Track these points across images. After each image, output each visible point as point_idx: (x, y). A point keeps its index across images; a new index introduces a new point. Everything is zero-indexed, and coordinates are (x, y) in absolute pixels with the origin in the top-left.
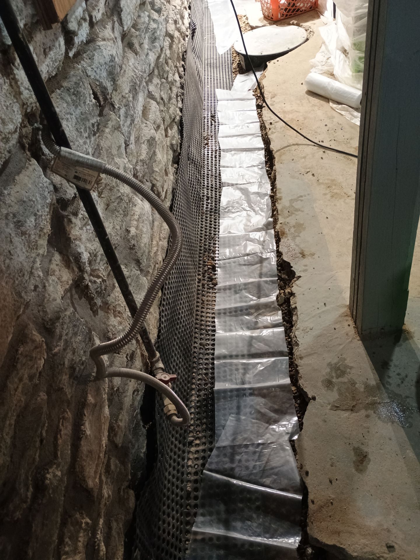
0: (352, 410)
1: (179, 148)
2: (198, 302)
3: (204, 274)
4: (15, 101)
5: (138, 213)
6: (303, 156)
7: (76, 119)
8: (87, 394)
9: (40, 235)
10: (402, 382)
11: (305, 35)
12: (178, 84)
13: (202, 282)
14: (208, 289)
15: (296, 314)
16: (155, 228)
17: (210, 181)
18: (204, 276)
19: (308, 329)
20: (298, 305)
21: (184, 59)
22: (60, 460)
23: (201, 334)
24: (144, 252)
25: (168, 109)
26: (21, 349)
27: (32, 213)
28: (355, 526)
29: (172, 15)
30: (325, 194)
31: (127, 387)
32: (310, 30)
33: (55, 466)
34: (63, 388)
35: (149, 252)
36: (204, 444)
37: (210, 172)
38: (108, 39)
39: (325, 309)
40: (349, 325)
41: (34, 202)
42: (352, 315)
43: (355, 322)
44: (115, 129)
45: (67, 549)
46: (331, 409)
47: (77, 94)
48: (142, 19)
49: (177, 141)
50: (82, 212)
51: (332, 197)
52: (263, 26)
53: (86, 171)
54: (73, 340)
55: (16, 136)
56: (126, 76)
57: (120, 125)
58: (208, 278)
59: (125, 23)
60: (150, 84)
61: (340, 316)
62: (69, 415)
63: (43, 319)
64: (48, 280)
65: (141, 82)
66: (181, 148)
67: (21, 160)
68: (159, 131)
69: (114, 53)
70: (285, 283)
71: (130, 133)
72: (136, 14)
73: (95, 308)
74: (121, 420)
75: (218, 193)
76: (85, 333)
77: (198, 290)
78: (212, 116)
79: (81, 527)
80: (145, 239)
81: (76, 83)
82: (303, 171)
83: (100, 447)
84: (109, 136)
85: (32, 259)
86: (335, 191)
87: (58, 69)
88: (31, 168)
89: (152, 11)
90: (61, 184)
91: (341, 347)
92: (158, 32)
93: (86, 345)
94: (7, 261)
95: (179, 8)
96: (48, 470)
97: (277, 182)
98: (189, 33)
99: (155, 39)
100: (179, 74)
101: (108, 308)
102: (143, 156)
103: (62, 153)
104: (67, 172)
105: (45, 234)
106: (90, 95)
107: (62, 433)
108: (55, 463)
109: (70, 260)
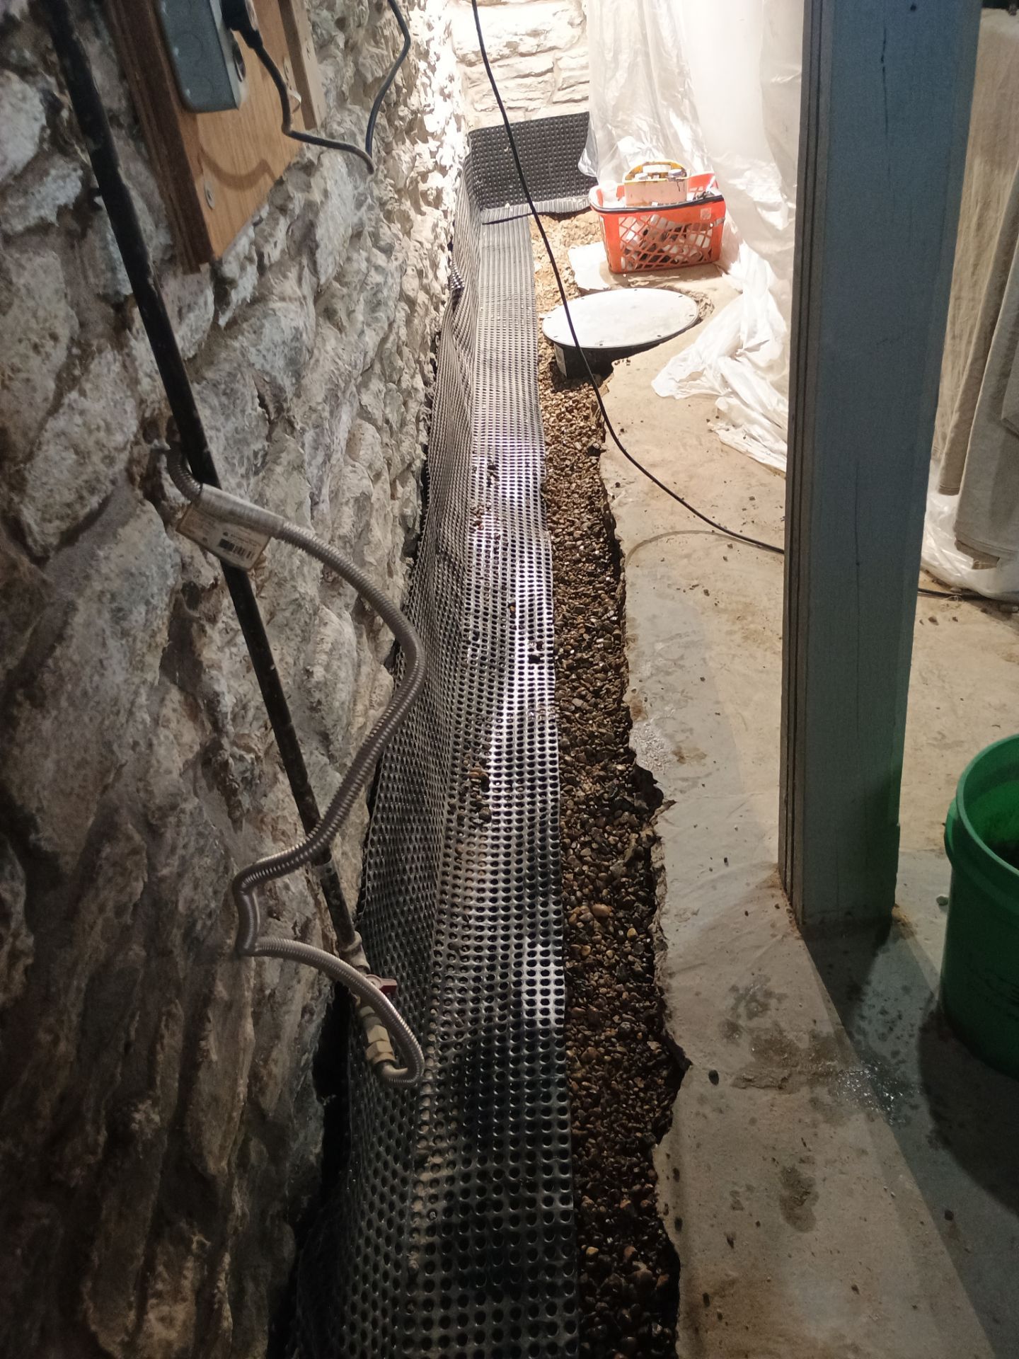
0: (780, 1088)
1: (417, 524)
2: (446, 855)
3: (462, 795)
4: (129, 393)
5: (329, 640)
6: (685, 552)
7: (227, 439)
8: (214, 980)
9: (150, 645)
10: (891, 1029)
11: (694, 310)
12: (421, 396)
13: (458, 811)
14: (470, 827)
15: (664, 883)
16: (363, 679)
17: (481, 600)
18: (462, 801)
19: (689, 914)
20: (666, 863)
21: (434, 349)
22: (159, 1092)
23: (453, 925)
24: (339, 719)
25: (399, 443)
26: (107, 850)
27: (143, 598)
28: (781, 1339)
29: (413, 260)
30: (730, 633)
31: (290, 994)
32: (705, 301)
33: (149, 1102)
34: (171, 952)
35: (349, 724)
36: (452, 1164)
37: (482, 581)
38: (290, 299)
39: (725, 870)
40: (777, 907)
41: (147, 577)
42: (784, 883)
43: (790, 899)
44: (294, 468)
45: (160, 1286)
46: (735, 1085)
47: (230, 394)
48: (355, 266)
49: (414, 510)
50: (224, 619)
51: (746, 638)
52: (605, 290)
53: (245, 533)
54: (195, 860)
55: (124, 456)
56: (320, 370)
57: (303, 461)
58: (471, 803)
59: (321, 270)
60: (363, 390)
61: (759, 887)
62: (179, 1010)
63: (145, 806)
64: (157, 736)
65: (347, 383)
66: (422, 523)
67: (128, 501)
68: (380, 484)
69: (301, 325)
70: (641, 819)
71: (321, 480)
72: (344, 255)
73: (238, 814)
74: (276, 1062)
75: (498, 626)
76: (218, 855)
77: (449, 829)
78: (490, 467)
79: (189, 1250)
80: (343, 694)
81: (230, 374)
82: (684, 583)
83: (233, 1098)
84: (282, 480)
85: (134, 687)
86: (752, 626)
87: (200, 346)
88: (145, 518)
89: (375, 250)
90: (192, 557)
91: (759, 953)
92: (385, 292)
93: (219, 878)
94: (96, 678)
95: (427, 245)
96: (136, 1106)
97: (628, 605)
98: (446, 296)
99: (379, 303)
100: (423, 376)
101: (262, 821)
102: (346, 528)
103: (205, 496)
104: (207, 533)
105: (157, 646)
106: (253, 398)
107: (166, 1041)
108: (149, 1097)
109: (198, 706)
